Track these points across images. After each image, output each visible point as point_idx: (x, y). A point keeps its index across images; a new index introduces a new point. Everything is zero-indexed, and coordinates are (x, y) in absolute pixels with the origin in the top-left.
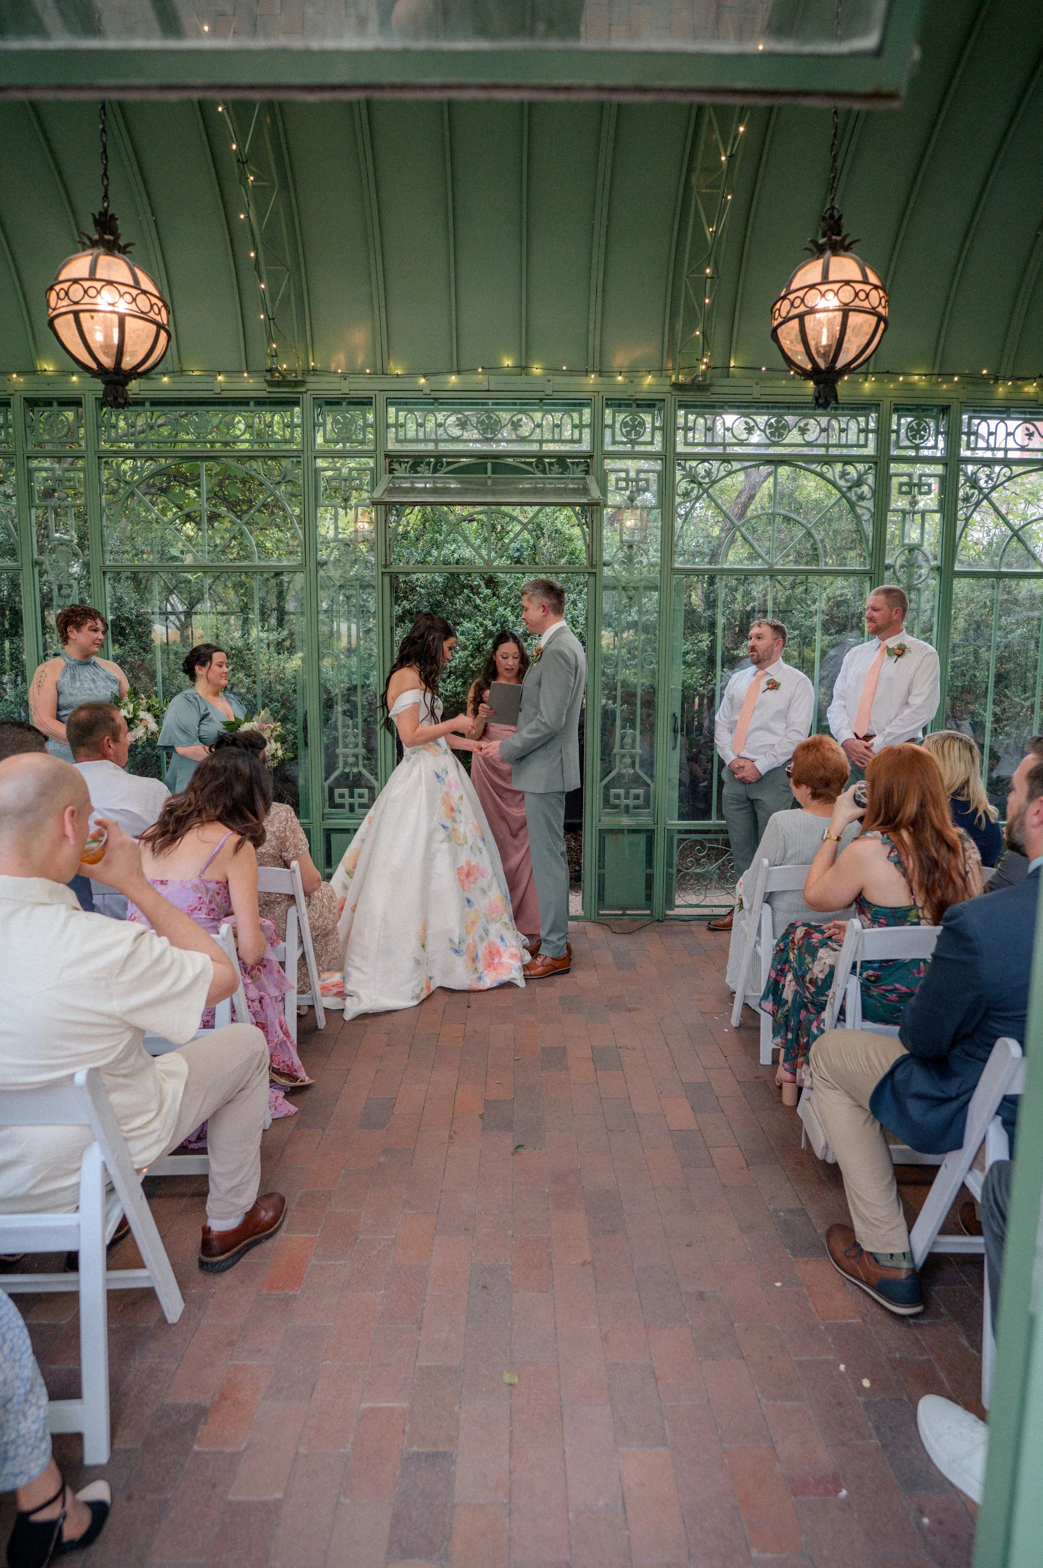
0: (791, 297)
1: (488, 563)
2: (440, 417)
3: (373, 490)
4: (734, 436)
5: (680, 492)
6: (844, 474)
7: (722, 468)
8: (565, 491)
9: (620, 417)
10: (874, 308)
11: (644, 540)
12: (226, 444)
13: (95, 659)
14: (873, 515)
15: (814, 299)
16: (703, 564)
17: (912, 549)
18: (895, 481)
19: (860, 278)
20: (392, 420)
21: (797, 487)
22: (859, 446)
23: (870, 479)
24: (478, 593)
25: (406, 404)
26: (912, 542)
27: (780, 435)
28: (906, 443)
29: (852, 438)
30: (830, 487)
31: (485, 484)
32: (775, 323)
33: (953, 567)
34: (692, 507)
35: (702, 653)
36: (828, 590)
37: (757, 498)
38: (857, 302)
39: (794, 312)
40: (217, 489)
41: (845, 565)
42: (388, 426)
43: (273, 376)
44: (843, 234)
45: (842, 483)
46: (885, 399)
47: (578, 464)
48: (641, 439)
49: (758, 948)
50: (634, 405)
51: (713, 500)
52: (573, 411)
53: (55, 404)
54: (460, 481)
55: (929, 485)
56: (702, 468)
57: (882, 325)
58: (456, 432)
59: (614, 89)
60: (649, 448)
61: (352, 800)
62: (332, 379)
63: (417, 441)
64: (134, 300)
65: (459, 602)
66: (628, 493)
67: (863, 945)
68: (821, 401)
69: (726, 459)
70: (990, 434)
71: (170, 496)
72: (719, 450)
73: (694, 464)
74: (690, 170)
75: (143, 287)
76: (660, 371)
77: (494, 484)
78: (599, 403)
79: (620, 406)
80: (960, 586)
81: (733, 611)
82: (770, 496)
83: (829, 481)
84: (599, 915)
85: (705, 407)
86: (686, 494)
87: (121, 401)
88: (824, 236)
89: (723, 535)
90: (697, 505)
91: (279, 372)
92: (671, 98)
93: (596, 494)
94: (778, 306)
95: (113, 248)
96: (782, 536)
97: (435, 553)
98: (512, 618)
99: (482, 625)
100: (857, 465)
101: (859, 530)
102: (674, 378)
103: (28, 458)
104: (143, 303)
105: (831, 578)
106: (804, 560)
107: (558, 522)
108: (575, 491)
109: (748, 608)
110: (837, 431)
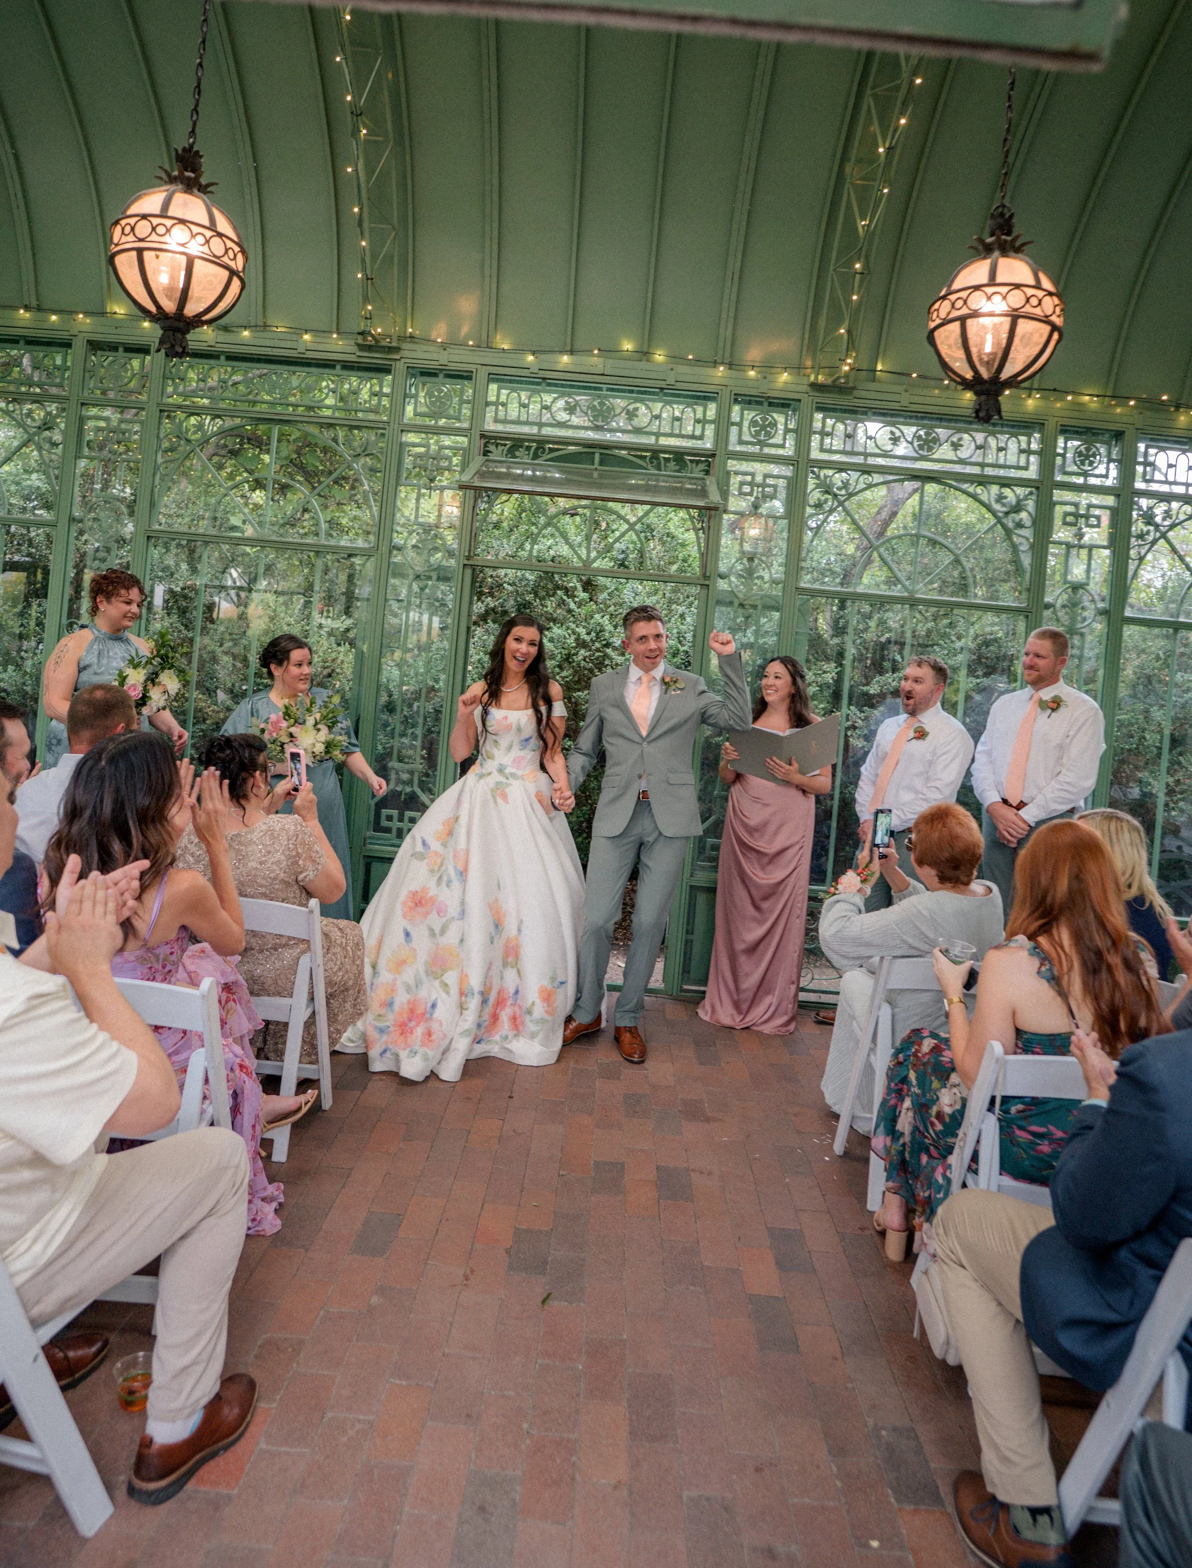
0: (953, 297)
1: (587, 563)
2: (548, 398)
3: (463, 471)
4: (877, 446)
5: (812, 502)
6: (1000, 498)
7: (861, 479)
8: (680, 491)
9: (749, 415)
10: (1047, 317)
11: (768, 553)
12: (310, 408)
13: (128, 634)
14: (1032, 547)
15: (978, 301)
16: (831, 584)
17: (1076, 587)
18: (1059, 510)
19: (1032, 282)
20: (492, 398)
21: (946, 508)
22: (1018, 468)
23: (1031, 504)
24: (573, 596)
25: (511, 381)
26: (1075, 579)
27: (930, 449)
28: (1074, 469)
29: (1012, 459)
30: (984, 510)
31: (590, 476)
32: (932, 325)
33: (1123, 612)
34: (825, 520)
35: (828, 686)
36: (977, 626)
37: (899, 516)
38: (1028, 309)
39: (955, 314)
40: (294, 456)
41: (997, 600)
42: (487, 404)
43: (365, 339)
44: (1014, 234)
45: (997, 507)
46: (1050, 419)
47: (698, 462)
48: (771, 441)
49: (872, 1057)
50: (766, 404)
51: (848, 513)
52: (696, 404)
53: (121, 349)
54: (561, 470)
55: (1098, 518)
56: (838, 478)
57: (1056, 336)
58: (563, 416)
59: (753, 24)
60: (781, 452)
61: (400, 825)
62: (432, 348)
63: (518, 422)
64: (207, 242)
65: (550, 605)
66: (753, 499)
67: (1005, 1076)
68: (981, 414)
69: (867, 470)
70: (1170, 466)
71: (241, 459)
72: (860, 460)
73: (830, 472)
74: (844, 159)
75: (220, 229)
76: (798, 369)
77: (601, 476)
78: (726, 396)
79: (750, 403)
80: (1130, 632)
81: (865, 642)
82: (914, 514)
83: (982, 503)
84: (682, 990)
85: (846, 411)
86: (818, 505)
87: (180, 350)
88: (992, 235)
89: (859, 554)
90: (831, 518)
91: (372, 336)
92: (821, 39)
93: (714, 497)
94: (936, 306)
95: (192, 186)
96: (926, 561)
97: (528, 546)
98: (609, 628)
99: (574, 633)
100: (1015, 488)
101: (1016, 562)
102: (812, 378)
103: (82, 404)
104: (217, 245)
105: (981, 613)
106: (950, 589)
107: (671, 525)
108: (691, 493)
109: (883, 639)
110: (995, 451)
